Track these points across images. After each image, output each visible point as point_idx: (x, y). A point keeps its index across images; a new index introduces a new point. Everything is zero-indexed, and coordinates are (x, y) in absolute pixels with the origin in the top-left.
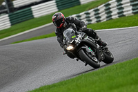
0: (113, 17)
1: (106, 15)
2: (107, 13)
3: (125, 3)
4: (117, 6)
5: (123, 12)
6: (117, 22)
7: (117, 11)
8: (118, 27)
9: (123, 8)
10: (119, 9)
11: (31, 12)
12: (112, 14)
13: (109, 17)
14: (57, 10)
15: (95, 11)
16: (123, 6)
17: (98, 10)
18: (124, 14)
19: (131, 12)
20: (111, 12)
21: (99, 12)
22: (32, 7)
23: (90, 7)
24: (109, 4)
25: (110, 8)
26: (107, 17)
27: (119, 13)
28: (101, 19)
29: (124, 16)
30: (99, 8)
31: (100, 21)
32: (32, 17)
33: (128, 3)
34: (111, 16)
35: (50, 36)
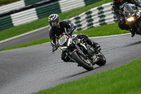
0: (94, 25)
1: (87, 23)
2: (88, 21)
3: (107, 11)
4: (99, 14)
5: (104, 20)
6: (98, 30)
7: (99, 19)
8: (99, 35)
9: (104, 16)
10: (100, 17)
11: (10, 20)
12: (93, 22)
13: (90, 25)
14: (37, 18)
15: (76, 19)
16: (104, 14)
17: (79, 18)
18: (106, 21)
19: (113, 20)
20: (92, 20)
21: (80, 20)
22: (12, 15)
23: (71, 15)
24: (91, 12)
25: (91, 16)
26: (88, 25)
27: (100, 21)
28: (82, 27)
29: (105, 24)
30: (80, 16)
31: (81, 29)
32: (12, 25)
33: (109, 11)
34: (92, 24)
35: (30, 45)
